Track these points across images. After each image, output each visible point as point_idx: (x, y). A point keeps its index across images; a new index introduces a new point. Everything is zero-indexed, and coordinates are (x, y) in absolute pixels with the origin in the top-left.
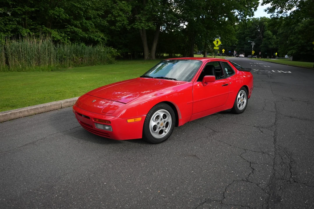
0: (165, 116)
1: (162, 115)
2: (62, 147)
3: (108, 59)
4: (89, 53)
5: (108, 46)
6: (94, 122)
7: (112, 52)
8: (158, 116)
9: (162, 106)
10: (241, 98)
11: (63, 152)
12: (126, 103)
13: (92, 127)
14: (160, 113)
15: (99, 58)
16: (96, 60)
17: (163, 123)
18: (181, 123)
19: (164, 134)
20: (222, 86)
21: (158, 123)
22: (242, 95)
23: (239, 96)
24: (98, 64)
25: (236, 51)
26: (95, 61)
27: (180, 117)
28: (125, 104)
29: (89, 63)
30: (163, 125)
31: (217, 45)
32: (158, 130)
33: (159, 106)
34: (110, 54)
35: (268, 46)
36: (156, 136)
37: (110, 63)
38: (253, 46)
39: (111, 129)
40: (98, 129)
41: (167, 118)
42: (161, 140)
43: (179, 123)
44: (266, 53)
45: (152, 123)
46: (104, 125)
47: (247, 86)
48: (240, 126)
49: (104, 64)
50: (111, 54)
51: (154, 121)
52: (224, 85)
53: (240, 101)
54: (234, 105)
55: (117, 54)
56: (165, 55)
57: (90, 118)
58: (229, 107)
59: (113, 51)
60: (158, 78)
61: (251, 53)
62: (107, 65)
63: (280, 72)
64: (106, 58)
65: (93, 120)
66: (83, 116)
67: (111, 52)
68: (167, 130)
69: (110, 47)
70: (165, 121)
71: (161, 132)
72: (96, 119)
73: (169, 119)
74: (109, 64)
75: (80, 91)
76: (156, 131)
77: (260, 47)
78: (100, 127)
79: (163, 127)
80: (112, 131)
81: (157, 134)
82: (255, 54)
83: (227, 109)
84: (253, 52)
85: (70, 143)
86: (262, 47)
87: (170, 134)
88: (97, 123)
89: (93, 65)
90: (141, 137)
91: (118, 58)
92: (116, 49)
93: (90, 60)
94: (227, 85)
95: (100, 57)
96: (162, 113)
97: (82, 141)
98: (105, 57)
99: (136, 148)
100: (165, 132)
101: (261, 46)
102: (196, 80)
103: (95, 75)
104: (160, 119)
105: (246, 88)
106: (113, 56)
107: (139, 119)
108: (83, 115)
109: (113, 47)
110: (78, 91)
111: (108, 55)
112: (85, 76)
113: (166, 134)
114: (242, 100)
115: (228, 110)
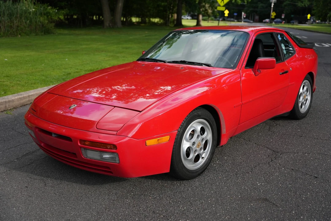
0: (203, 130)
1: (199, 128)
2: (13, 197)
3: (43, 25)
4: (8, 15)
5: (40, 3)
6: (81, 147)
7: (49, 13)
8: (193, 131)
9: (200, 112)
10: (303, 93)
11: (20, 208)
12: (140, 110)
13: (74, 154)
14: (196, 125)
15: (26, 23)
16: (22, 27)
17: (201, 142)
18: (224, 141)
19: (201, 162)
20: (280, 74)
21: (194, 144)
22: (305, 88)
23: (301, 90)
24: (25, 33)
25: (245, 13)
26: (19, 28)
27: (224, 131)
28: (140, 112)
29: (8, 31)
30: (200, 147)
31: (222, 4)
32: (192, 156)
33: (195, 114)
34: (46, 17)
35: (297, 4)
36: (190, 166)
37: (47, 32)
38: (273, 4)
39: (117, 159)
40: (88, 158)
41: (206, 133)
42: (197, 173)
43: (222, 140)
44: (292, 16)
45: (185, 145)
46: (101, 151)
47: (313, 72)
48: (314, 142)
49: (37, 35)
50: (48, 16)
51: (187, 141)
52: (283, 73)
53: (303, 98)
54: (294, 106)
55: (59, 18)
56: (134, 20)
57: (72, 139)
58: (287, 110)
59: (51, 12)
60: (174, 62)
61: (268, 16)
62: (42, 35)
63: (327, 46)
64: (40, 23)
65: (79, 144)
66: (53, 135)
67: (47, 14)
68: (205, 155)
69: (44, 4)
70: (203, 140)
71: (197, 158)
72: (85, 141)
73: (208, 135)
74: (45, 34)
75: (11, 83)
76: (190, 158)
77: (283, 5)
78: (92, 155)
79: (201, 149)
80: (117, 162)
81: (191, 163)
82: (276, 17)
83: (284, 112)
84: (273, 14)
85: (27, 187)
86: (285, 6)
87: (210, 161)
88: (86, 149)
89: (16, 36)
90: (168, 171)
91: (60, 25)
92: (55, 8)
93: (11, 27)
94: (287, 72)
95: (28, 21)
96: (199, 125)
97: (50, 182)
98: (38, 22)
99: (157, 189)
100: (203, 158)
101: (285, 3)
102: (244, 66)
103: (27, 54)
104: (197, 136)
105: (311, 77)
106: (52, 21)
107: (166, 139)
108: (55, 134)
109: (50, 5)
110: (8, 83)
111: (42, 19)
112: (9, 55)
113: (204, 161)
114: (305, 97)
115: (285, 114)
